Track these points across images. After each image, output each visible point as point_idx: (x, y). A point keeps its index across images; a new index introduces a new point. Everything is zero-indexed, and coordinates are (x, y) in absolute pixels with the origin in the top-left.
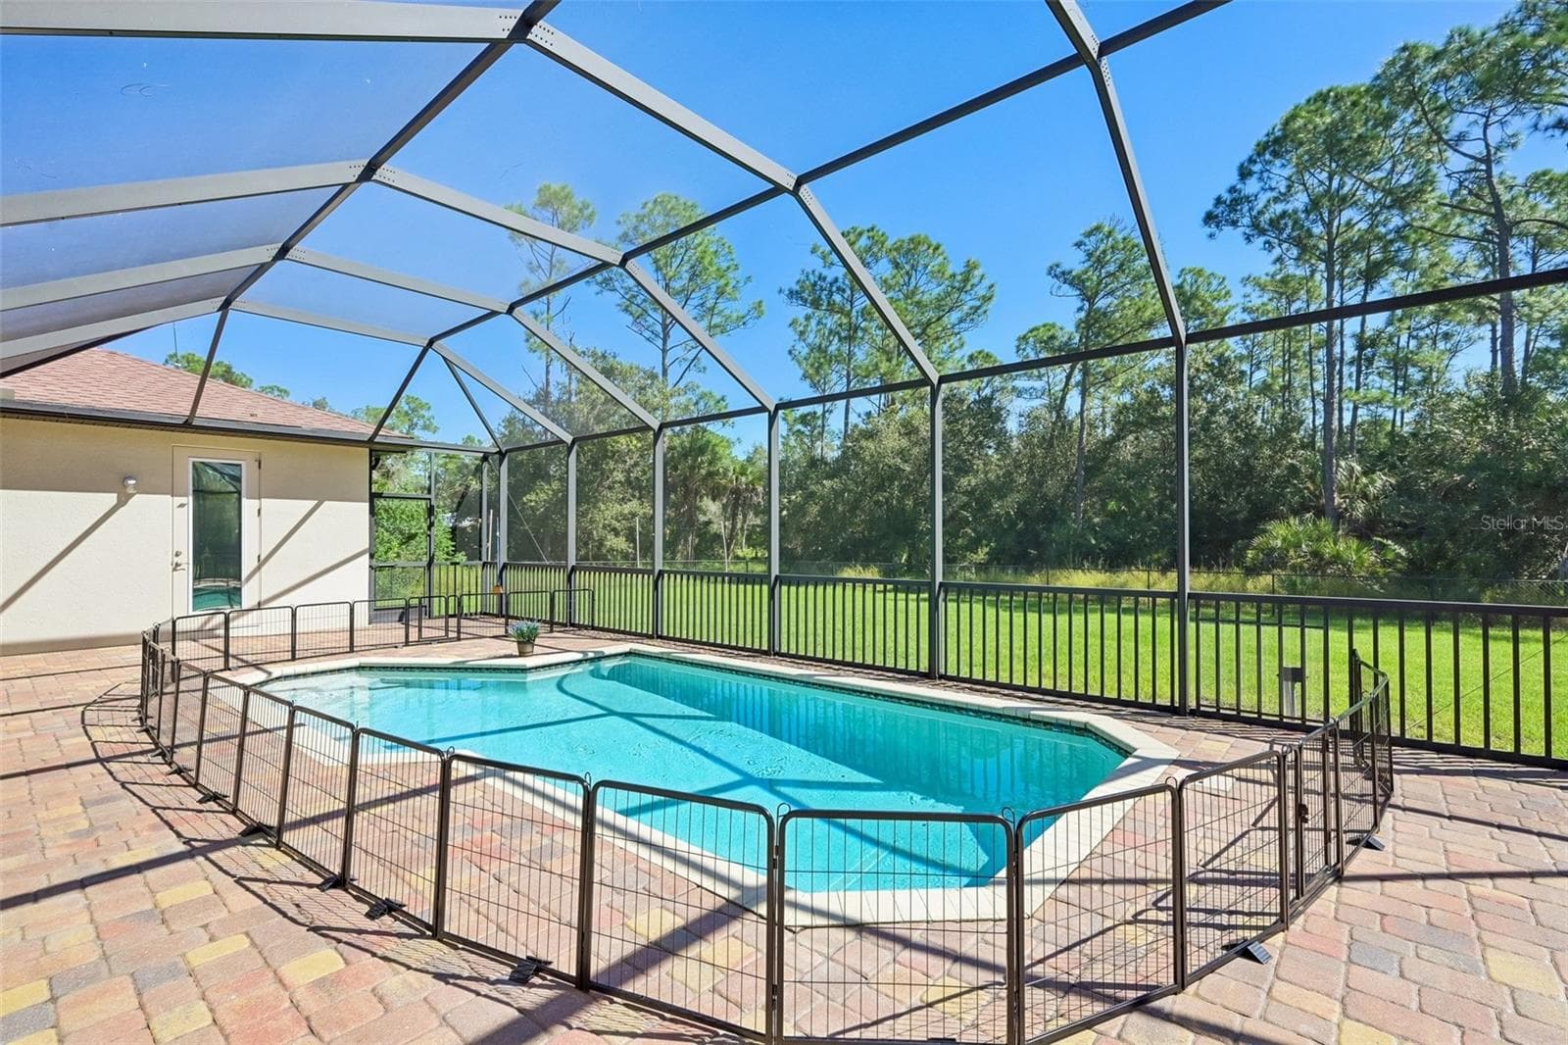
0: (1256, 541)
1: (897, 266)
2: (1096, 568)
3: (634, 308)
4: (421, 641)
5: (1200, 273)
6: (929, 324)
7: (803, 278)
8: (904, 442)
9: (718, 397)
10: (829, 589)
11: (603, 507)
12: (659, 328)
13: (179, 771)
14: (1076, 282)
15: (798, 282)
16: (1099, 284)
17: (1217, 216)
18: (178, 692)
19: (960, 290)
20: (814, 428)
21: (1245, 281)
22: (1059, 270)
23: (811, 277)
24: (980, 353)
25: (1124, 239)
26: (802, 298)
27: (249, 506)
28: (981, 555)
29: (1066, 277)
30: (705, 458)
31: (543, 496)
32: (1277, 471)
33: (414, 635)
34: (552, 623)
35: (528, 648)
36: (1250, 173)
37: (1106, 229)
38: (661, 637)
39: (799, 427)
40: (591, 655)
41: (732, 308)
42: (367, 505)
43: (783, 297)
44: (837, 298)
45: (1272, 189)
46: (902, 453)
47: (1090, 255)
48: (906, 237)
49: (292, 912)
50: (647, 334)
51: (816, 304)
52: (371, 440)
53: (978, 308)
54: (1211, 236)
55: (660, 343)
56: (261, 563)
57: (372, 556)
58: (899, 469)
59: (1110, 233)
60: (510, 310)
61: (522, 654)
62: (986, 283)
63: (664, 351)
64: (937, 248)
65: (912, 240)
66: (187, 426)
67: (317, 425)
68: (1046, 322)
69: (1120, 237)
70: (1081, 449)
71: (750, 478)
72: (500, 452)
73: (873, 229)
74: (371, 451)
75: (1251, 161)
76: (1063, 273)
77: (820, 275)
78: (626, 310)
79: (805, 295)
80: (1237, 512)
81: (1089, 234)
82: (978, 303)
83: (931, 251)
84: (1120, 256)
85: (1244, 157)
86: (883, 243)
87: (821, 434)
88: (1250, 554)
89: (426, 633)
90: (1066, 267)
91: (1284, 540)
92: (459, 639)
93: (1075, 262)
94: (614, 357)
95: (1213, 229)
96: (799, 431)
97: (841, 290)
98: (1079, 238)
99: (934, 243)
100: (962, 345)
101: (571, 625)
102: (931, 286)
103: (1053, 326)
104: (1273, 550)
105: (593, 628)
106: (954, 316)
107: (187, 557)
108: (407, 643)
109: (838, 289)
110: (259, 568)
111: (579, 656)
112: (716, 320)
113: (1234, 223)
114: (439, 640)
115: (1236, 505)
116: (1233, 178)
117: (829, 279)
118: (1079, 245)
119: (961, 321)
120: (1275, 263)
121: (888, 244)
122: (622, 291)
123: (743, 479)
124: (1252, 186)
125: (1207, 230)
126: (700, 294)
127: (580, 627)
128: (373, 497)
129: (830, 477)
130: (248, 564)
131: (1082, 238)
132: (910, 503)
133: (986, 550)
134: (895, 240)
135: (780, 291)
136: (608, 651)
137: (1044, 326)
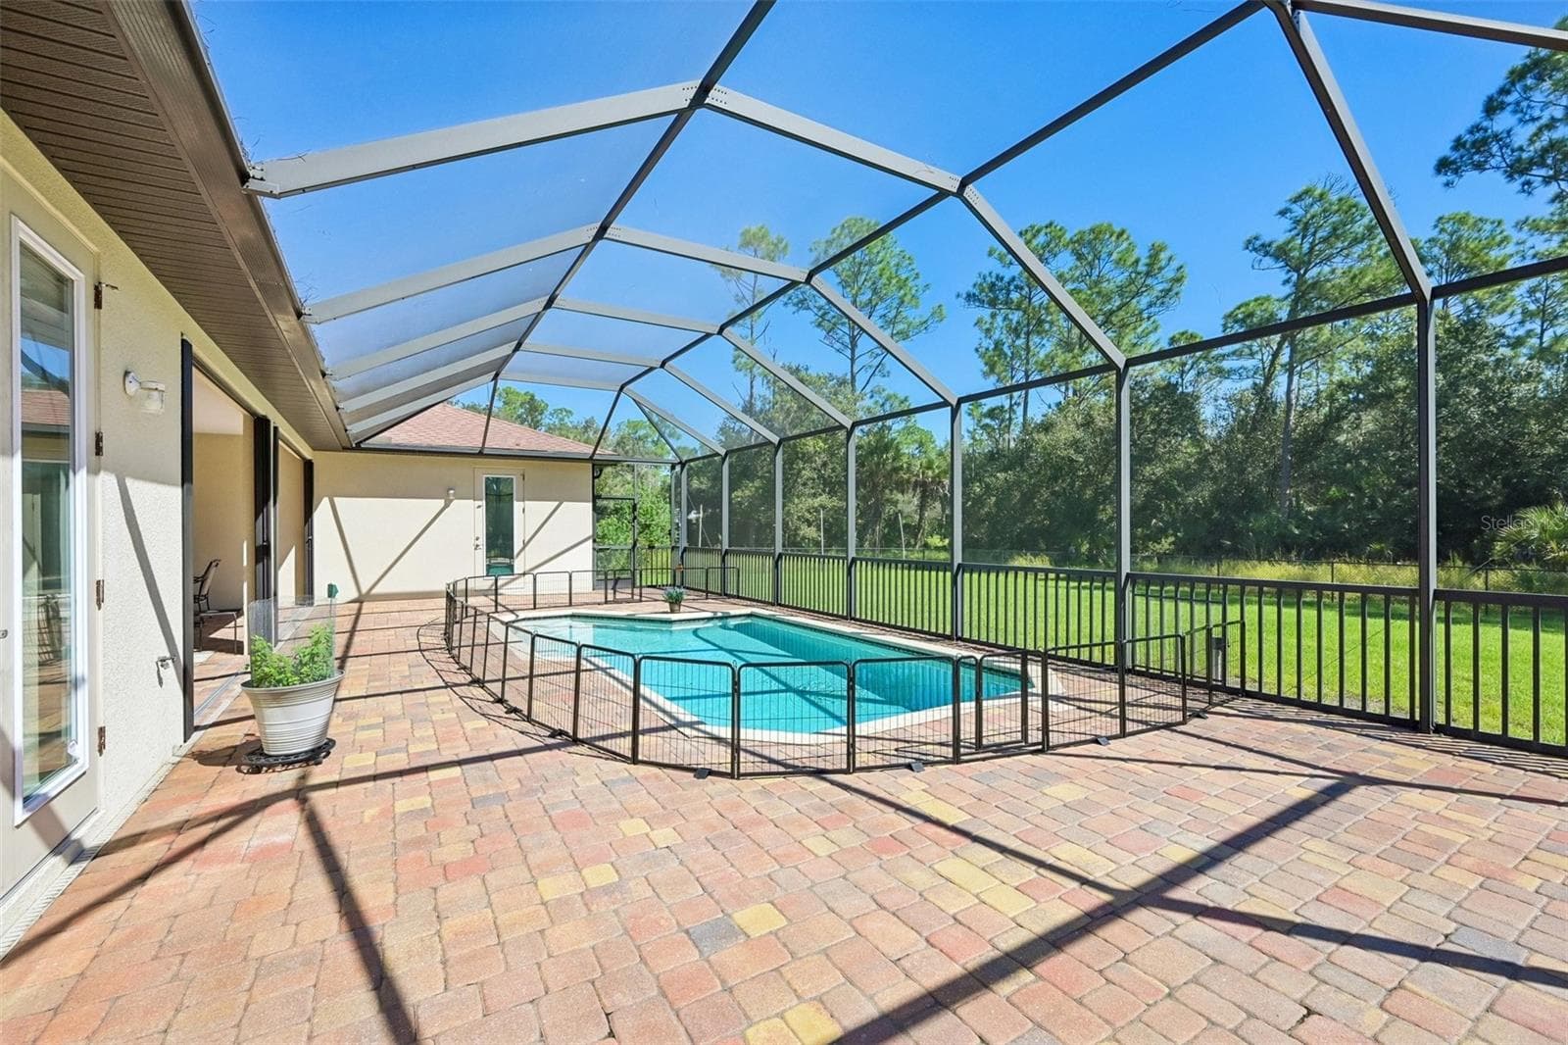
0: (1509, 530)
1: (1080, 257)
2: (1289, 562)
3: (825, 323)
4: (616, 601)
5: (1462, 221)
6: (1112, 313)
7: (979, 281)
8: (1079, 434)
9: (903, 398)
10: (1002, 576)
11: (796, 501)
12: (847, 339)
13: (453, 657)
14: (1281, 254)
15: (975, 285)
16: (1311, 249)
17: (1454, 162)
18: (475, 622)
19: (1148, 274)
20: (1003, 421)
21: (1519, 225)
22: (1258, 243)
23: (989, 279)
24: (1183, 334)
25: (1340, 200)
26: (979, 300)
27: (517, 506)
28: (1166, 544)
29: (1264, 249)
30: (889, 455)
31: (747, 492)
32: (1550, 450)
33: (610, 597)
34: (707, 592)
35: (677, 608)
36: (1502, 106)
37: (1317, 192)
38: (780, 605)
39: (988, 421)
40: (720, 614)
41: (912, 315)
42: (590, 505)
43: (962, 300)
44: (1015, 296)
45: (1533, 120)
46: (1075, 444)
47: (1297, 222)
48: (1087, 227)
49: (477, 709)
50: (838, 346)
51: (993, 303)
52: (591, 458)
53: (1170, 290)
54: (1447, 184)
55: (848, 352)
56: (525, 545)
57: (594, 541)
58: (1072, 461)
59: (1321, 196)
60: (663, 365)
61: (672, 611)
62: (1174, 264)
63: (853, 360)
64: (1121, 234)
65: (1092, 230)
66: (481, 454)
67: (558, 449)
68: (1258, 295)
69: (1334, 198)
70: (1287, 431)
71: (937, 471)
72: (680, 463)
73: (1051, 224)
74: (593, 466)
75: (1504, 91)
76: (1263, 245)
77: (997, 276)
78: (819, 325)
79: (983, 296)
80: (1489, 498)
81: (1298, 199)
82: (1166, 286)
83: (1114, 238)
84: (1335, 218)
85: (1493, 90)
86: (1060, 237)
87: (1009, 427)
88: (1498, 546)
89: (618, 596)
90: (1266, 239)
91: (1543, 529)
92: (641, 601)
93: (1278, 231)
94: (807, 369)
95: (1450, 177)
96: (987, 425)
97: (1019, 288)
98: (1283, 206)
99: (1118, 230)
100: (1156, 329)
101: (724, 594)
102: (1116, 273)
103: (1267, 299)
104: (1528, 541)
105: (738, 597)
106: (1144, 301)
107: (482, 541)
108: (606, 602)
109: (1017, 287)
110: (523, 548)
111: (710, 615)
112: (900, 327)
113: (1479, 167)
114: (627, 601)
115: (1493, 489)
116: (1476, 115)
117: (1006, 279)
118: (1283, 213)
119: (1150, 305)
120: (1553, 201)
121: (1068, 236)
122: (815, 310)
123: (930, 473)
124: (1503, 121)
125: (1443, 179)
126: (884, 305)
127: (730, 596)
128: (596, 498)
129: (1005, 470)
130: (517, 546)
131: (1288, 205)
132: (1089, 493)
133: (1172, 539)
134: (1076, 231)
135: (958, 296)
136: (733, 612)
137: (1256, 300)
